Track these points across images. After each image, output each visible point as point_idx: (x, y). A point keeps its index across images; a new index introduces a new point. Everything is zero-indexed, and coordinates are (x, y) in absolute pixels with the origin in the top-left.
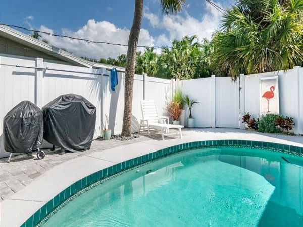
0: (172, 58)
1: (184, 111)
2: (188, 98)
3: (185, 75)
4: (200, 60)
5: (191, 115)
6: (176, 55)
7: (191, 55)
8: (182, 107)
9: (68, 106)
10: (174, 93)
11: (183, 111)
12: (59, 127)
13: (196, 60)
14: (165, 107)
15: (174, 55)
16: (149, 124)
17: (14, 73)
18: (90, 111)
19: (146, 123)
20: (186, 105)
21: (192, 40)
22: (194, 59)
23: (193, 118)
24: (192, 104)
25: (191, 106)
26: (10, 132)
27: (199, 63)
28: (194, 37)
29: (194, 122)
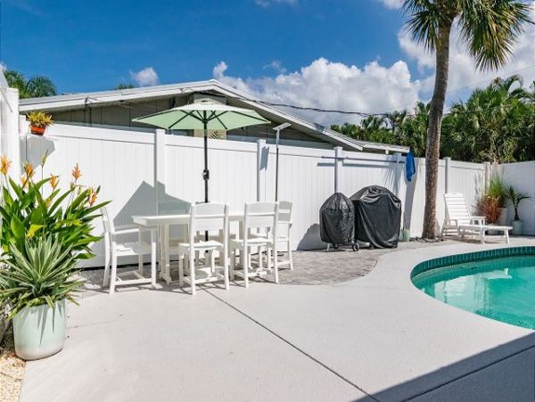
0: (472, 123)
1: (506, 209)
2: (511, 191)
3: (503, 154)
4: (527, 124)
5: (516, 215)
6: (479, 116)
7: (510, 116)
8: (502, 204)
9: (376, 199)
10: (489, 184)
11: (504, 211)
12: (369, 221)
13: (520, 124)
14: (475, 205)
15: (476, 118)
16: (459, 225)
17: (319, 165)
18: (396, 204)
19: (453, 223)
20: (509, 202)
21: (509, 85)
22: (516, 122)
23: (522, 221)
24: (519, 200)
25: (518, 202)
26: (329, 223)
27: (524, 130)
28: (513, 79)
29: (523, 226)
